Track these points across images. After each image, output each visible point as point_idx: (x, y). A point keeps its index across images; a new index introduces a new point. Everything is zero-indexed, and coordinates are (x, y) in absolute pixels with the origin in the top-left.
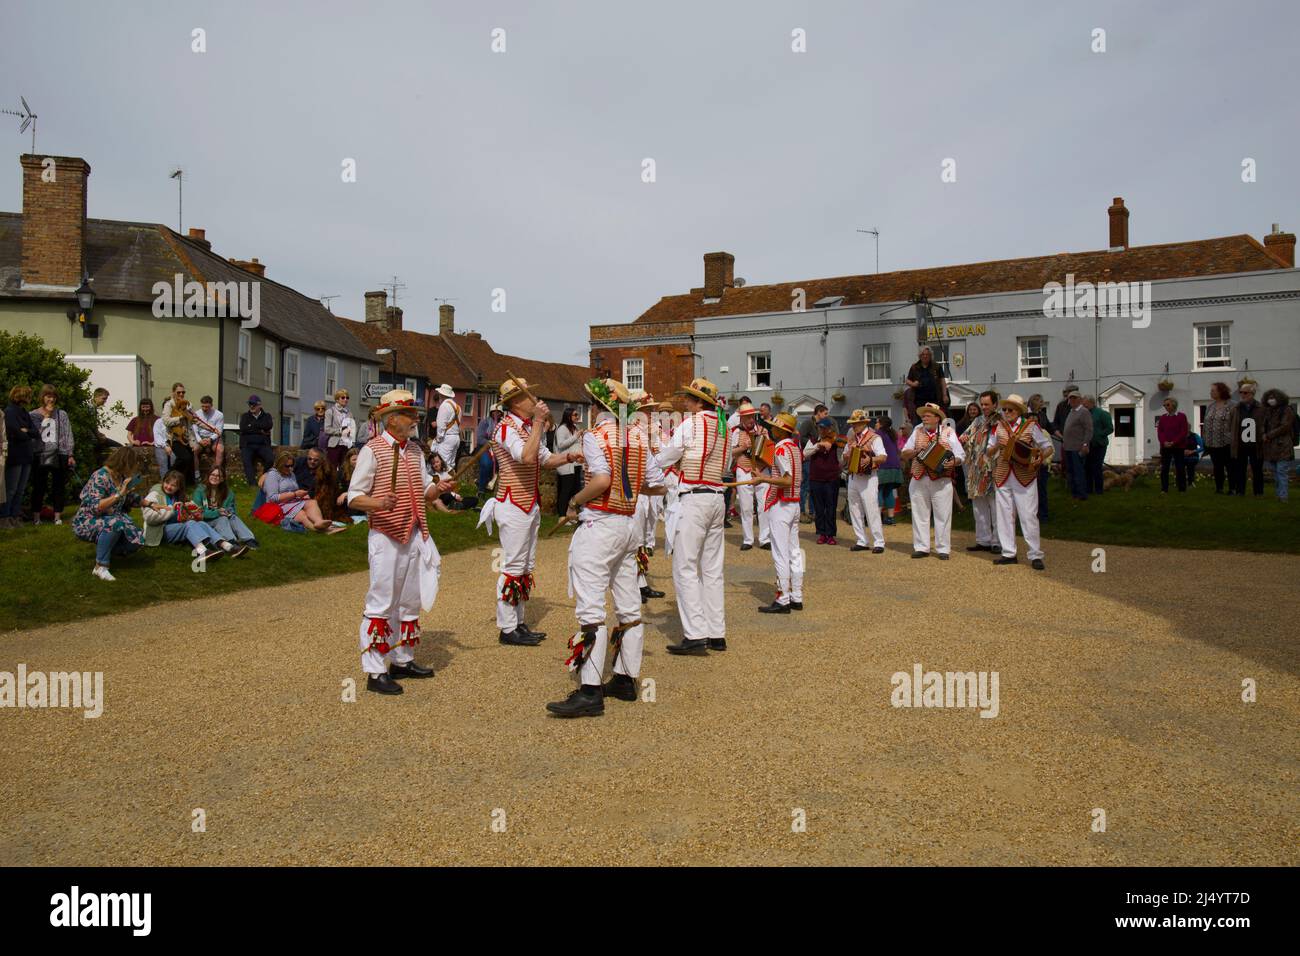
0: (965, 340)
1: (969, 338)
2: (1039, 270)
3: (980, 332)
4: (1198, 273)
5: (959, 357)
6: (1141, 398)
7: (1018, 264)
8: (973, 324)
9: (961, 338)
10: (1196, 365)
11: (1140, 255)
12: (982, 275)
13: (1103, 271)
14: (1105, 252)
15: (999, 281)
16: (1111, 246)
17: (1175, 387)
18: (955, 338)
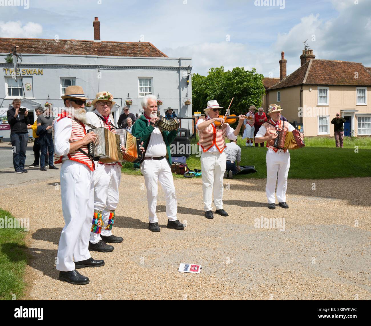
0: (32, 77)
1: (34, 76)
2: (63, 46)
3: (41, 73)
4: (135, 56)
5: (29, 85)
6: (118, 108)
7: (51, 42)
8: (37, 69)
9: (29, 75)
10: (139, 94)
11: (109, 45)
12: (33, 44)
13: (94, 50)
14: (93, 42)
15: (43, 49)
16: (95, 39)
17: (133, 104)
18: (26, 75)
